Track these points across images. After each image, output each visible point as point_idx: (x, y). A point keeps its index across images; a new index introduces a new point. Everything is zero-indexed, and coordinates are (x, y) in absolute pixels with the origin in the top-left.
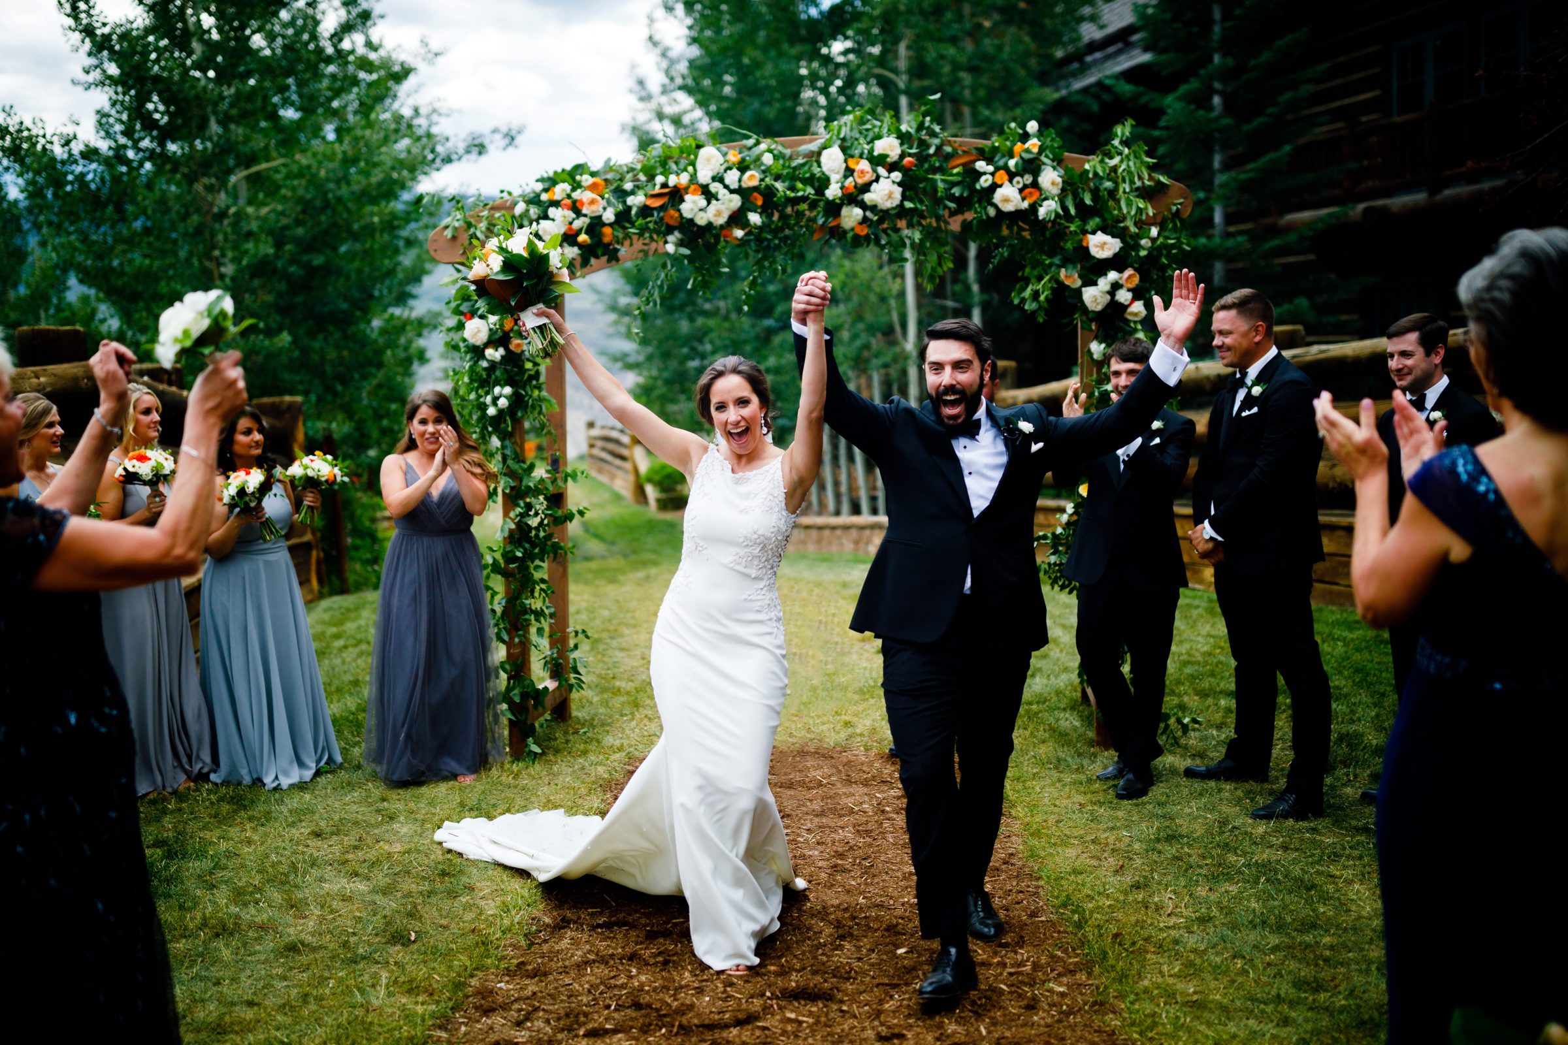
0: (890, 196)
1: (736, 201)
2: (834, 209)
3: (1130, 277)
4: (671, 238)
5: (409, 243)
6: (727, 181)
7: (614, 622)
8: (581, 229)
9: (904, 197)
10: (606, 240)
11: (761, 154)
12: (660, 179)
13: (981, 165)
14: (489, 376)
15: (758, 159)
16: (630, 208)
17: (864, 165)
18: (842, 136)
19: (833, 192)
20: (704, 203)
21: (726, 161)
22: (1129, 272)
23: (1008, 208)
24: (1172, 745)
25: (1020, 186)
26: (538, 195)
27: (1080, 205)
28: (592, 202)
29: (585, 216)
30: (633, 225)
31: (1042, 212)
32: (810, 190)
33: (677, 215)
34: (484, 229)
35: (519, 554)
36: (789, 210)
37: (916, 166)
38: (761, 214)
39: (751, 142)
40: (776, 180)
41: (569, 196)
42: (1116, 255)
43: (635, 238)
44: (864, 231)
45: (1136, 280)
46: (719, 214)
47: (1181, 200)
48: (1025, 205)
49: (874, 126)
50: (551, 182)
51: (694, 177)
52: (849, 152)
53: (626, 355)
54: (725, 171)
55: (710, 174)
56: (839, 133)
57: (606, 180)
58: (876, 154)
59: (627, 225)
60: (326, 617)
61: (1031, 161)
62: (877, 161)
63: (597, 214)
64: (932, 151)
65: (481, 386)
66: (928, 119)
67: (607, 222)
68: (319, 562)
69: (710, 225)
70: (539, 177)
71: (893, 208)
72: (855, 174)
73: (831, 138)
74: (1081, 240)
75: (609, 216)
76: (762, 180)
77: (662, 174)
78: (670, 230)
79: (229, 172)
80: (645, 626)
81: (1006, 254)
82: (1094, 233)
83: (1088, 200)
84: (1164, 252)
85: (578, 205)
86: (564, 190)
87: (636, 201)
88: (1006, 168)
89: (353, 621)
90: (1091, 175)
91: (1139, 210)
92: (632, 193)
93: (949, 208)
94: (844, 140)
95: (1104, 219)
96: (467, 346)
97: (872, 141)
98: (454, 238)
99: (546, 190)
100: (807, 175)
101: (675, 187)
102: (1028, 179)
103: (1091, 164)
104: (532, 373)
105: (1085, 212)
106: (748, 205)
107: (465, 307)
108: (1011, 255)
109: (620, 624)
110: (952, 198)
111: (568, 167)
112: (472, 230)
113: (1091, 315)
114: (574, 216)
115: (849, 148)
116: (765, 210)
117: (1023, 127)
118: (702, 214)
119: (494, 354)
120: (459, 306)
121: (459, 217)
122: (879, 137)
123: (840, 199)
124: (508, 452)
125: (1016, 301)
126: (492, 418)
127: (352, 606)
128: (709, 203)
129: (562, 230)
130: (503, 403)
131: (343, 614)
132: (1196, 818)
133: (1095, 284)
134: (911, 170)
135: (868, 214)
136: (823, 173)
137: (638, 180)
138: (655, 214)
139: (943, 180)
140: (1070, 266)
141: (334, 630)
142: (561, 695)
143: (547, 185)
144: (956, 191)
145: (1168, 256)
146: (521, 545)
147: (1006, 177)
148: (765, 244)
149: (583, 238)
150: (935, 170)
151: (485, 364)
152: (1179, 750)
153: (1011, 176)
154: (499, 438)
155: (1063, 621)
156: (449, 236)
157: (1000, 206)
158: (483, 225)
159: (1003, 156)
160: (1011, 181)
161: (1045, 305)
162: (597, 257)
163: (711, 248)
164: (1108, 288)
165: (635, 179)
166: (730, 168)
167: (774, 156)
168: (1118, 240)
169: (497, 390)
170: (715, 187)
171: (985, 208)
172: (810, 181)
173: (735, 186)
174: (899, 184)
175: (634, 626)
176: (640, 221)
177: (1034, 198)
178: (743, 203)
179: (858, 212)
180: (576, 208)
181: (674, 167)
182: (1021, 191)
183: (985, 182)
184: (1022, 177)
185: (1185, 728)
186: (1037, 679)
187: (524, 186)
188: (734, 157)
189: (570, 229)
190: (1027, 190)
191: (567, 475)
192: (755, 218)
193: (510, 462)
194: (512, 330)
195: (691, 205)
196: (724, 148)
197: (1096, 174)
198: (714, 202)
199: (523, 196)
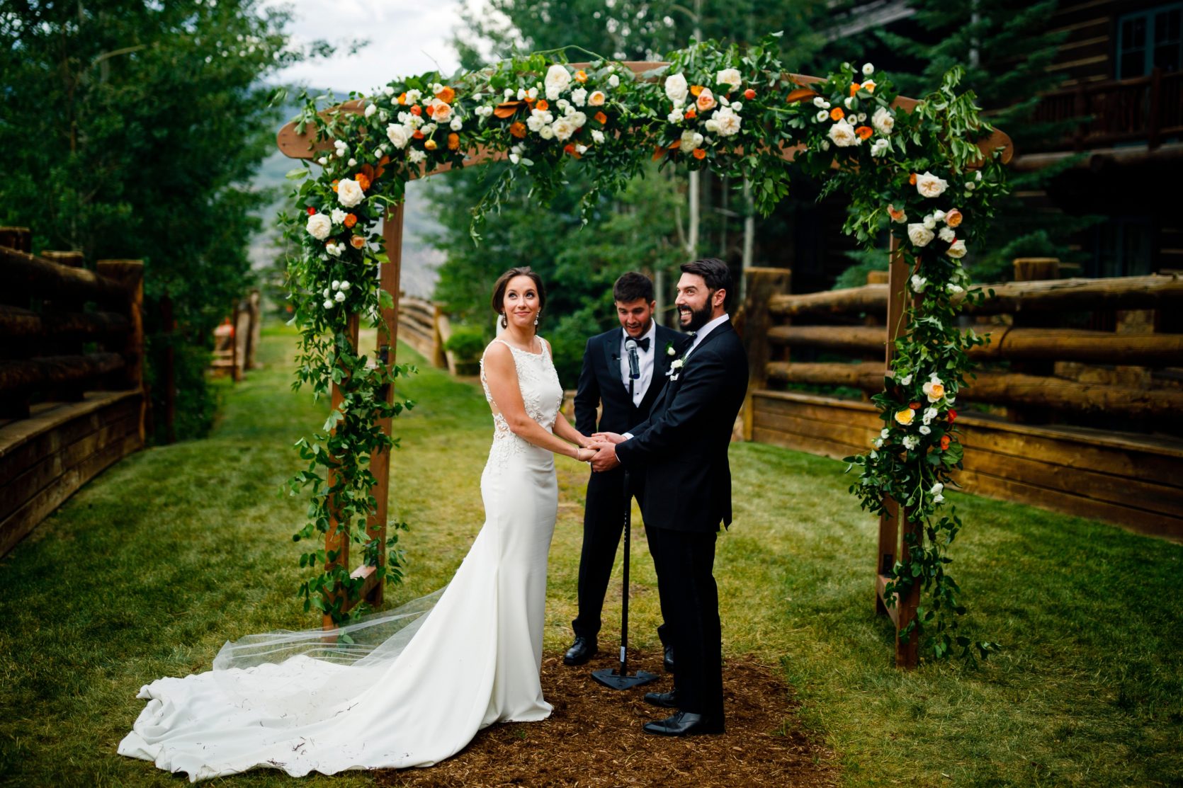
0: (730, 124)
1: (581, 119)
2: (674, 132)
3: (954, 216)
4: (515, 149)
5: (254, 127)
6: (574, 99)
7: (422, 493)
8: (429, 135)
9: (743, 125)
10: (453, 146)
11: (608, 76)
12: (509, 92)
13: (819, 101)
14: (328, 269)
15: (604, 80)
16: (477, 117)
17: (707, 93)
18: (686, 63)
19: (675, 116)
20: (549, 118)
21: (574, 80)
22: (952, 212)
23: (843, 143)
24: (972, 669)
25: (855, 123)
26: (389, 99)
27: (910, 144)
28: (442, 109)
29: (434, 122)
30: (480, 133)
31: (875, 149)
32: (652, 113)
33: (523, 128)
34: (333, 127)
35: (345, 446)
36: (631, 129)
37: (756, 97)
38: (603, 132)
39: (597, 63)
40: (620, 101)
41: (419, 102)
42: (942, 195)
43: (480, 146)
44: (701, 155)
45: (959, 220)
46: (564, 129)
47: (1003, 148)
48: (858, 141)
49: (717, 57)
50: (402, 87)
51: (542, 93)
52: (692, 79)
53: (438, 237)
54: (573, 89)
55: (558, 91)
56: (683, 60)
57: (456, 90)
58: (718, 83)
59: (474, 133)
60: (150, 470)
61: (866, 101)
62: (720, 90)
63: (446, 121)
64: (772, 84)
65: (320, 279)
66: (769, 53)
67: (455, 129)
68: (148, 411)
69: (554, 139)
70: (390, 81)
71: (731, 136)
72: (698, 101)
73: (675, 65)
74: (909, 179)
75: (457, 124)
76: (607, 100)
77: (511, 87)
78: (515, 141)
79: (94, 52)
80: (451, 498)
81: (836, 186)
82: (922, 172)
83: (917, 141)
84: (986, 195)
85: (427, 111)
86: (414, 96)
87: (484, 111)
88: (842, 106)
89: (176, 476)
90: (921, 118)
91: (970, 153)
92: (480, 103)
93: (785, 139)
94: (687, 67)
95: (932, 161)
96: (309, 240)
97: (714, 71)
98: (304, 134)
99: (397, 95)
100: (651, 98)
101: (523, 100)
102: (863, 117)
103: (921, 108)
104: (371, 269)
105: (914, 152)
106: (592, 123)
107: (309, 201)
108: (841, 187)
109: (428, 495)
110: (789, 129)
111: (420, 75)
112: (323, 127)
113: (914, 250)
114: (423, 121)
115: (693, 75)
116: (607, 129)
117: (859, 68)
118: (547, 128)
119: (335, 249)
120: (302, 200)
121: (310, 114)
122: (722, 68)
123: (682, 123)
124: (341, 344)
125: (848, 232)
126: (327, 310)
127: (175, 459)
128: (555, 119)
129: (411, 135)
130: (340, 297)
131: (166, 467)
132: (1010, 759)
133: (921, 221)
134: (751, 101)
135: (708, 139)
136: (667, 98)
137: (487, 92)
138: (502, 125)
139: (779, 112)
140: (897, 202)
141: (156, 485)
142: (375, 581)
143: (398, 89)
144: (794, 123)
145: (990, 199)
146: (347, 437)
147: (842, 114)
148: (606, 160)
149: (430, 143)
150: (773, 102)
151: (325, 258)
152: (979, 675)
153: (847, 113)
154: (333, 330)
155: (842, 519)
156: (299, 133)
157: (835, 140)
158: (333, 124)
159: (839, 94)
160: (846, 118)
161: (874, 237)
162: (442, 162)
163: (554, 161)
164: (933, 225)
165: (484, 91)
166: (578, 87)
167: (620, 78)
168: (945, 181)
169: (335, 284)
170: (562, 104)
171: (820, 141)
172: (653, 103)
173: (581, 104)
174: (739, 114)
175: (441, 498)
176: (487, 131)
177: (868, 135)
178: (587, 121)
179: (698, 137)
180: (425, 114)
181: (522, 81)
182: (856, 127)
183: (822, 117)
184: (857, 115)
185: (985, 653)
186: (829, 585)
187: (376, 90)
188: (581, 76)
189: (418, 133)
190: (862, 128)
191: (397, 370)
192: (598, 136)
193: (343, 355)
194: (354, 226)
195: (538, 120)
196: (572, 67)
197: (925, 117)
198: (560, 118)
199: (373, 99)
